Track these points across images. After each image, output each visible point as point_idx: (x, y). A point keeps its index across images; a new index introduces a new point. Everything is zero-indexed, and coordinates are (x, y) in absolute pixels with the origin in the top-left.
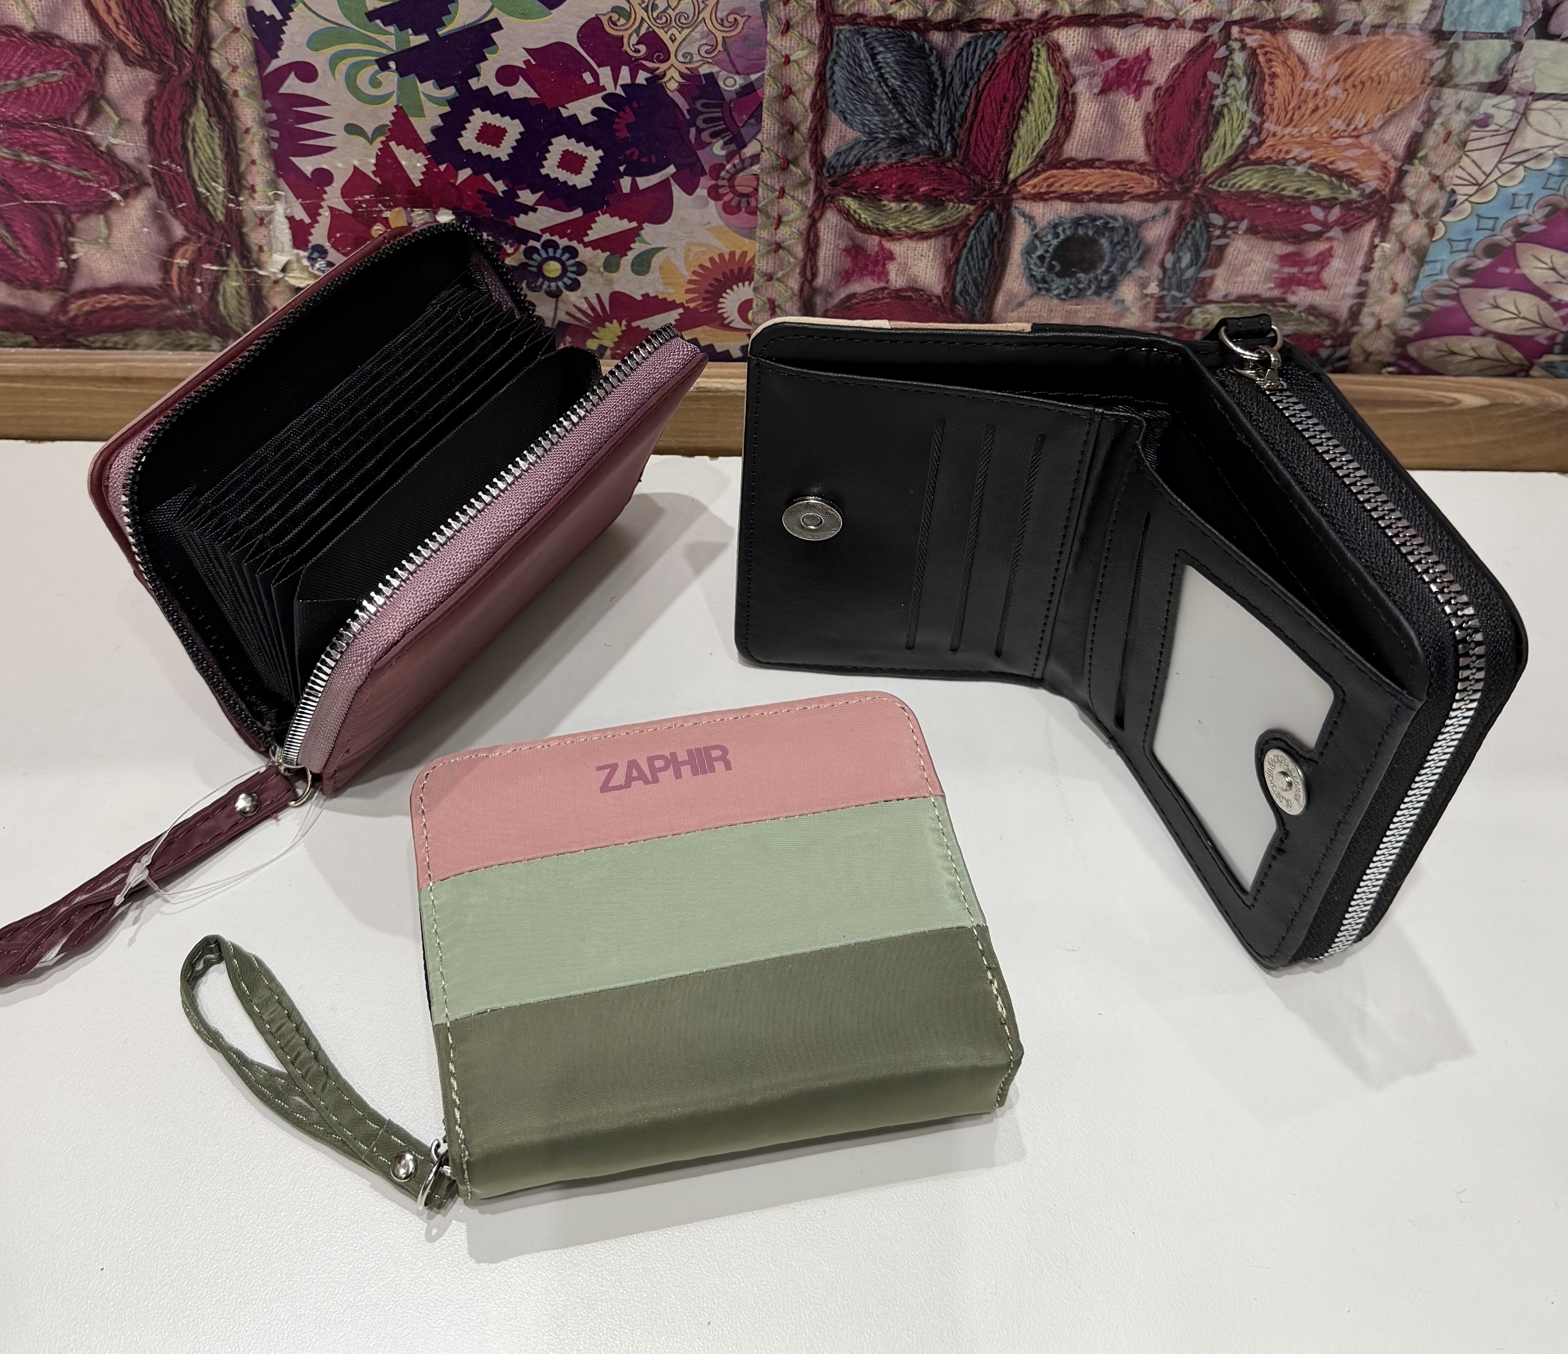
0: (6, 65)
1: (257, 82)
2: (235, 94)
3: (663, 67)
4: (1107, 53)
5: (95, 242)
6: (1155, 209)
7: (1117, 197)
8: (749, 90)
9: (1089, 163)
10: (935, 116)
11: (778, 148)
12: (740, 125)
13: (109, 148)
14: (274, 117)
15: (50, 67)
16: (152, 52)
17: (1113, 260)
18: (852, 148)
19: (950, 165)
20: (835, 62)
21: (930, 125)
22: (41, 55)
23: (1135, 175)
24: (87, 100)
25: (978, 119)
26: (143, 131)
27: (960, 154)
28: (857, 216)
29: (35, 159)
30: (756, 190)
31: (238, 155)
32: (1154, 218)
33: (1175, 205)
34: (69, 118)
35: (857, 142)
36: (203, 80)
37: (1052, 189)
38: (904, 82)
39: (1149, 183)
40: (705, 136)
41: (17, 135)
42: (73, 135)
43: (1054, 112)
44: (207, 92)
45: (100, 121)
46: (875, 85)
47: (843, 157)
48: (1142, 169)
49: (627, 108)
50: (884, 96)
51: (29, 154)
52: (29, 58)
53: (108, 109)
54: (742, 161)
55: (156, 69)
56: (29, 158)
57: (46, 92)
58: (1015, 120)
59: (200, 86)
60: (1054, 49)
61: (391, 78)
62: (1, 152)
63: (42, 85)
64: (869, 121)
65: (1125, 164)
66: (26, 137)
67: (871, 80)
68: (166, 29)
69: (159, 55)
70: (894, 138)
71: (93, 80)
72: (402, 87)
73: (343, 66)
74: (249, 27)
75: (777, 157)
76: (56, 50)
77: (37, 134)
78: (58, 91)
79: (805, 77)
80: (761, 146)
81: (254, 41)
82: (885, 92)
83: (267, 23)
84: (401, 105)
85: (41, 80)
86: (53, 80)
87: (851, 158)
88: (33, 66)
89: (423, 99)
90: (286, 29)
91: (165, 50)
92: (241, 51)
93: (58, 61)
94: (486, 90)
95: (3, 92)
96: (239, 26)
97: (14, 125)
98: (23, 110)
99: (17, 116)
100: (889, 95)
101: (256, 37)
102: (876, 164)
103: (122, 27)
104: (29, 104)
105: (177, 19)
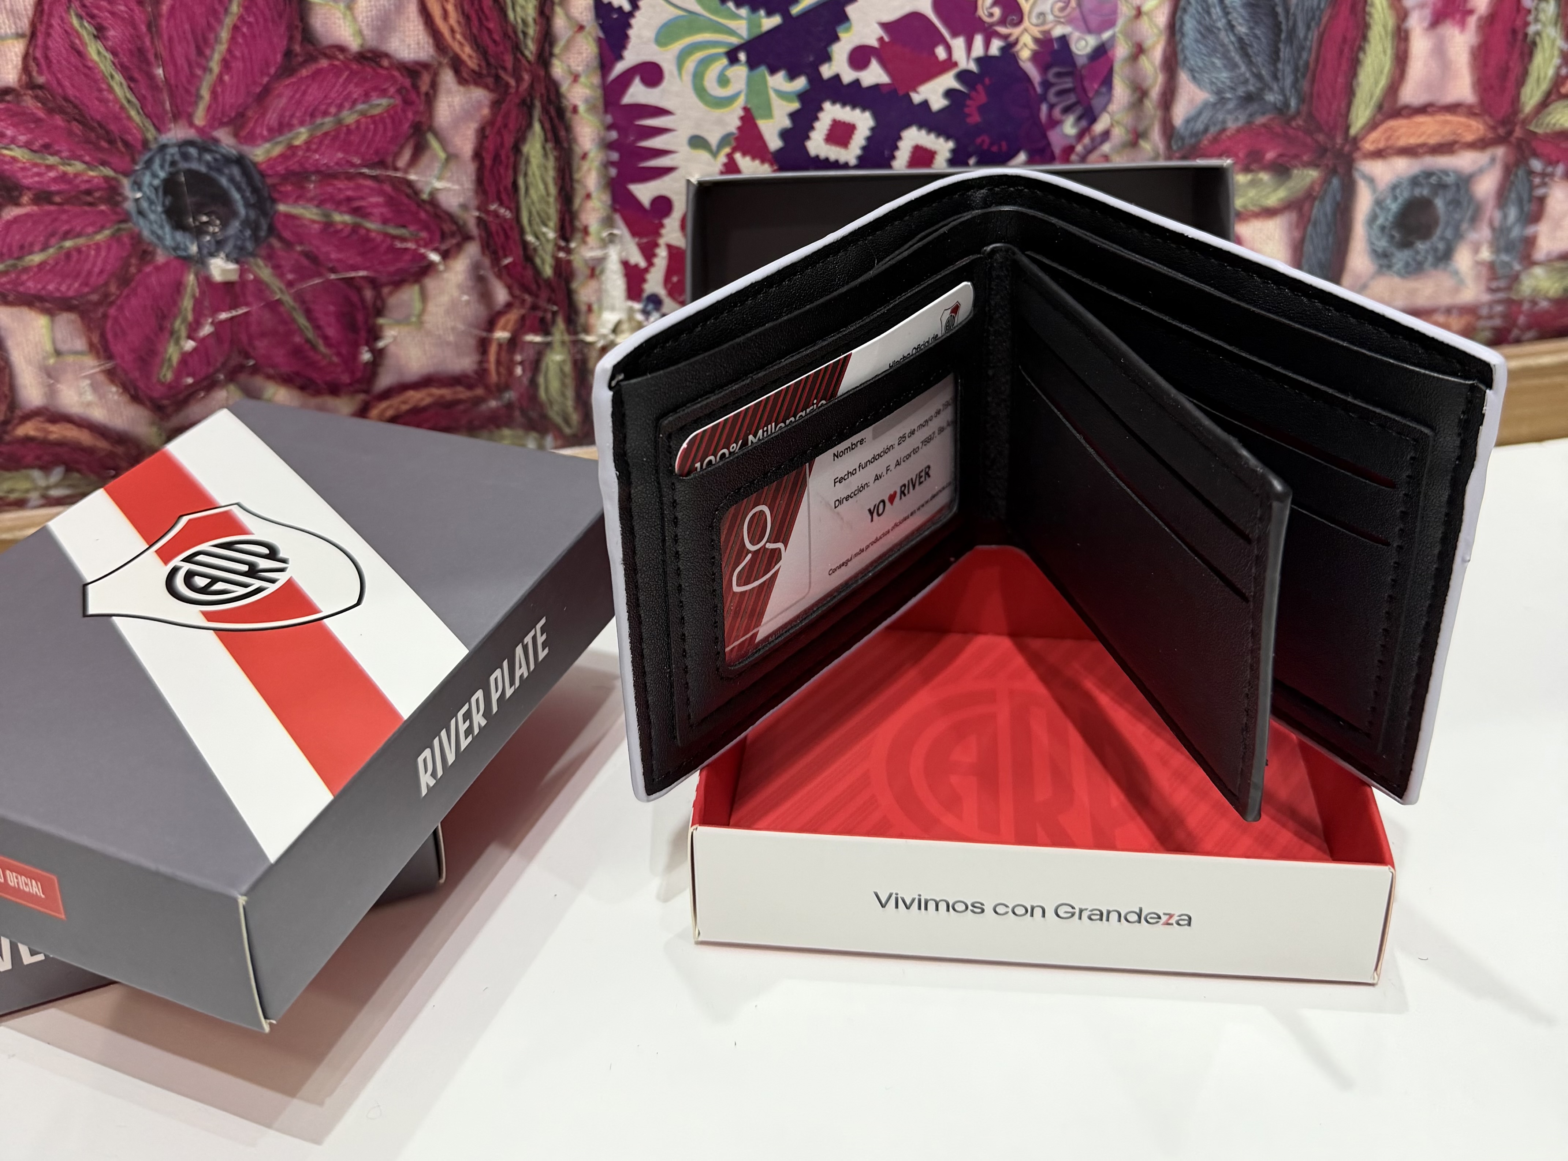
0: (326, 97)
1: (599, 92)
2: (575, 109)
3: (1016, 32)
5: (404, 321)
6: (1483, 158)
7: (1449, 148)
8: (1102, 52)
9: (1423, 110)
10: (1280, 66)
11: (1127, 119)
12: (1090, 95)
13: (433, 193)
14: (613, 135)
15: (374, 94)
16: (488, 64)
17: (1448, 224)
18: (1199, 114)
19: (1294, 124)
20: (1185, 10)
21: (1275, 77)
22: (364, 80)
23: (1463, 120)
24: (413, 134)
25: (1320, 67)
26: (471, 168)
27: (1304, 108)
29: (348, 218)
31: (572, 188)
32: (1481, 171)
33: (1500, 152)
34: (389, 160)
35: (1206, 105)
36: (542, 95)
37: (1390, 143)
38: (1251, 28)
39: (1478, 128)
40: (1057, 112)
41: (330, 189)
42: (393, 181)
43: (1389, 52)
44: (545, 111)
45: (425, 160)
46: (1222, 35)
47: (1192, 124)
48: (1470, 111)
49: (980, 87)
50: (1231, 47)
51: (341, 213)
52: (351, 87)
53: (434, 144)
54: (1093, 139)
55: (491, 86)
56: (341, 218)
57: (367, 129)
58: (1355, 64)
59: (538, 104)
61: (740, 73)
62: (309, 213)
63: (363, 120)
64: (1216, 78)
65: (1453, 108)
66: (340, 190)
67: (1219, 29)
68: (506, 35)
69: (496, 68)
70: (1241, 97)
71: (422, 108)
72: (749, 82)
73: (691, 64)
74: (595, 24)
75: (1128, 132)
76: (384, 72)
77: (351, 184)
78: (381, 128)
79: (1155, 31)
80: (1112, 119)
81: (599, 41)
82: (1233, 43)
83: (615, 16)
84: (749, 106)
85: (363, 114)
86: (376, 111)
87: (1199, 126)
88: (355, 96)
89: (773, 95)
90: (633, 21)
91: (504, 61)
92: (584, 55)
93: (385, 87)
94: (837, 78)
95: (319, 133)
96: (585, 23)
97: (327, 176)
98: (340, 155)
99: (332, 164)
100: (1236, 45)
101: (601, 35)
102: (1224, 130)
103: (458, 36)
104: (346, 146)
105: (519, 21)
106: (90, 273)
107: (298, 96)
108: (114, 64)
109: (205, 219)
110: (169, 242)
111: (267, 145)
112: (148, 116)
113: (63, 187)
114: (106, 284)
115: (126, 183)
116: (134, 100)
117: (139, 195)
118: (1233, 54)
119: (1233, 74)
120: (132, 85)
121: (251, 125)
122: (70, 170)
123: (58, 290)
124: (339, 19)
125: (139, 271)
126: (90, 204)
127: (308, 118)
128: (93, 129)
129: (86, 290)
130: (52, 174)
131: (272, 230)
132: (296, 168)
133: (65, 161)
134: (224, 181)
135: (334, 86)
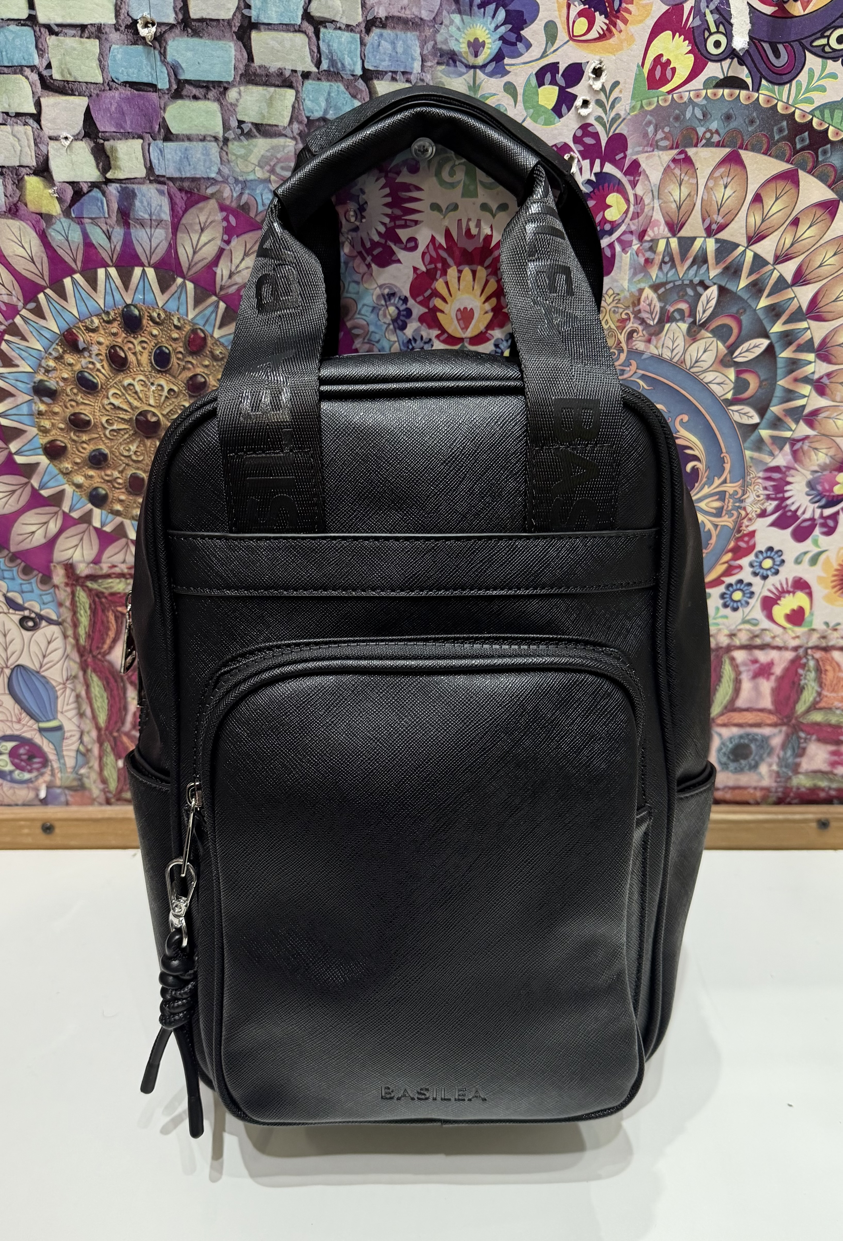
4: (755, 661)
6: (775, 730)
7: (758, 725)
9: (747, 710)
17: (756, 754)
23: (766, 715)
32: (774, 735)
33: (784, 729)
37: (730, 722)
39: (773, 719)
43: (731, 686)
48: (770, 712)
58: (715, 691)
60: (733, 659)
65: (762, 710)
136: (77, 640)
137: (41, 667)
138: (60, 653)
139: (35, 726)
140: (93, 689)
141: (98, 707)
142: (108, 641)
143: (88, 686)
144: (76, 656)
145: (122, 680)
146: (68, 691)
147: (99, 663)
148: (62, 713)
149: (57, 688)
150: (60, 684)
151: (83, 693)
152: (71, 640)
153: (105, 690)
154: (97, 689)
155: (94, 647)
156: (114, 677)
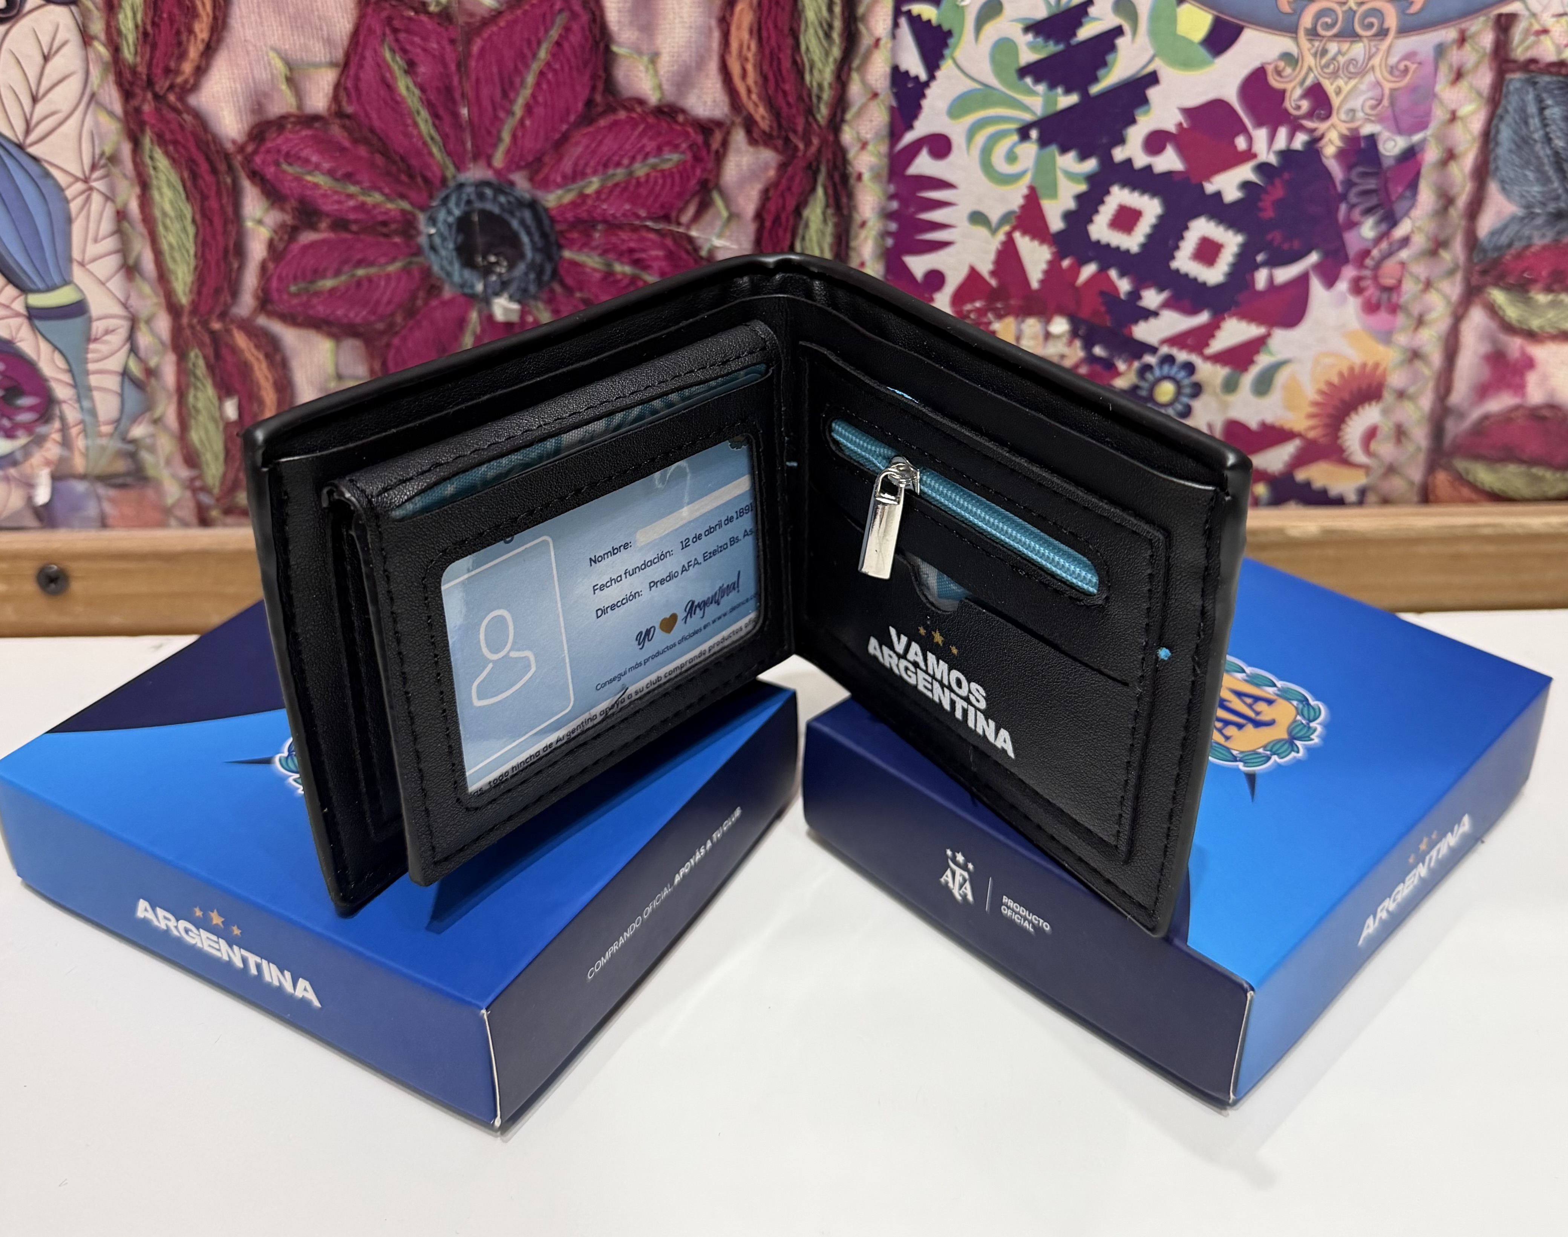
0: (620, 148)
1: (885, 161)
2: (859, 177)
3: (1322, 127)
8: (1410, 155)
11: (1429, 226)
12: (1393, 198)
13: (711, 250)
14: (895, 205)
15: (666, 149)
16: (780, 126)
18: (1505, 227)
20: (1501, 118)
22: (659, 134)
24: (699, 191)
26: (751, 227)
28: (1501, 313)
29: (628, 269)
30: (1400, 282)
31: (848, 255)
34: (673, 214)
35: (1513, 219)
36: (828, 161)
40: (1356, 214)
41: (614, 239)
42: (675, 236)
44: (830, 176)
45: (708, 217)
46: (1538, 147)
47: (1495, 238)
49: (1278, 181)
51: (622, 263)
52: (645, 141)
53: (718, 201)
54: (1391, 244)
55: (780, 148)
56: (622, 269)
57: (656, 182)
59: (823, 169)
61: (1029, 151)
62: (592, 261)
63: (653, 174)
64: (1528, 192)
66: (623, 241)
67: (1535, 141)
68: (800, 98)
69: (786, 131)
70: (1550, 214)
71: (710, 165)
72: (1038, 162)
73: (981, 138)
74: (889, 92)
75: (1428, 239)
76: (678, 128)
77: (635, 236)
78: (669, 181)
79: (1469, 137)
80: (1413, 226)
81: (892, 110)
82: (1548, 156)
83: (910, 85)
84: (1036, 185)
85: (654, 167)
86: (666, 166)
87: (1504, 240)
88: (648, 149)
89: (1060, 176)
90: (928, 92)
91: (794, 124)
92: (875, 123)
93: (676, 142)
94: (1129, 162)
95: (610, 184)
96: (879, 91)
97: (613, 226)
98: (627, 207)
99: (618, 215)
100: (1552, 159)
101: (894, 104)
102: (1528, 246)
103: (754, 97)
104: (634, 199)
105: (815, 84)
106: (378, 302)
107: (594, 145)
108: (421, 99)
109: (493, 259)
110: (456, 278)
111: (559, 192)
112: (449, 154)
113: (361, 216)
114: (393, 314)
115: (422, 218)
116: (437, 137)
117: (433, 231)
118: (1547, 168)
119: (1545, 189)
120: (437, 122)
121: (546, 170)
122: (369, 200)
123: (346, 316)
124: (641, 71)
125: (426, 303)
126: (386, 236)
127: (600, 168)
128: (395, 163)
129: (373, 318)
130: (352, 203)
131: (555, 274)
132: (584, 215)
133: (365, 191)
134: (515, 224)
135: (628, 138)
136: (116, 50)
137: (28, 131)
138: (74, 85)
139: (19, 306)
140: (156, 195)
141: (171, 246)
142: (194, 52)
143: (144, 185)
144: (112, 97)
145: (230, 168)
146: (96, 199)
147: (171, 115)
148: (82, 264)
149: (69, 193)
150: (77, 179)
151: (134, 207)
152: (101, 49)
153: (188, 198)
154: (168, 193)
155: (158, 71)
156: (208, 159)
